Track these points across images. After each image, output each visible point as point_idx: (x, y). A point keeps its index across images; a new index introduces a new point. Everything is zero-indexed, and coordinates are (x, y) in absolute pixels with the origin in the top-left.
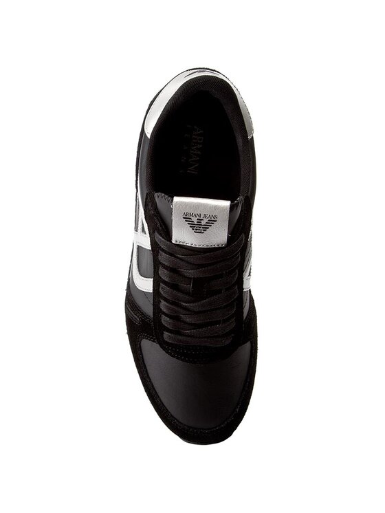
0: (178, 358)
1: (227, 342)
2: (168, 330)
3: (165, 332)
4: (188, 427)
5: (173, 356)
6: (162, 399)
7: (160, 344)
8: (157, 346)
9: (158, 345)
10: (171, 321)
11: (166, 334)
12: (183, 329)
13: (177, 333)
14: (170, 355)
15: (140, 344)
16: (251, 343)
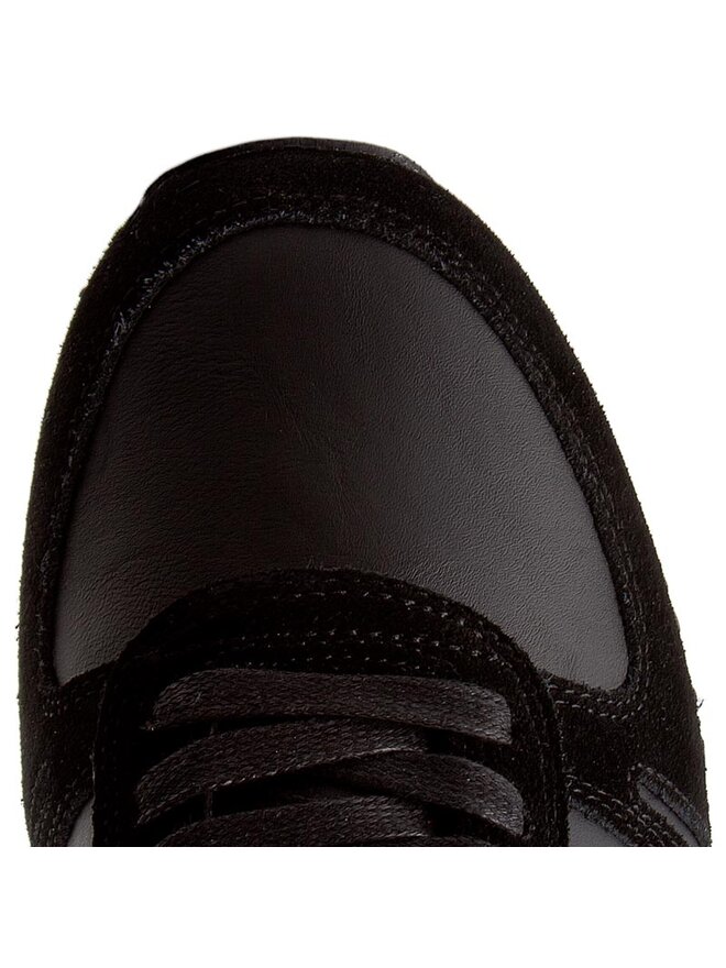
0: (435, 600)
1: (179, 694)
2: (489, 753)
3: (506, 740)
4: (378, 237)
5: (457, 609)
6: (518, 376)
7: (531, 669)
8: (547, 660)
9: (538, 665)
10: (472, 805)
11: (497, 726)
12: (415, 761)
13: (441, 741)
14: (473, 617)
15: (632, 663)
16: (51, 672)
